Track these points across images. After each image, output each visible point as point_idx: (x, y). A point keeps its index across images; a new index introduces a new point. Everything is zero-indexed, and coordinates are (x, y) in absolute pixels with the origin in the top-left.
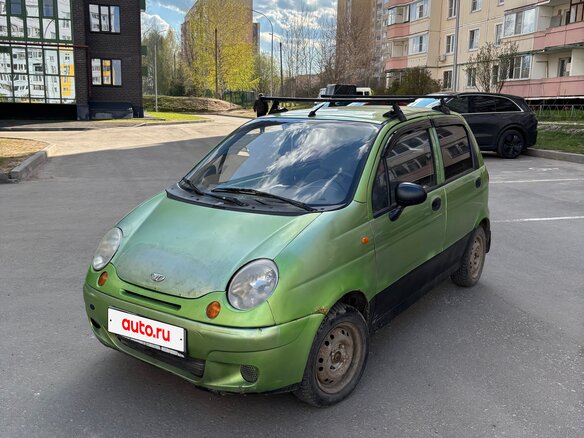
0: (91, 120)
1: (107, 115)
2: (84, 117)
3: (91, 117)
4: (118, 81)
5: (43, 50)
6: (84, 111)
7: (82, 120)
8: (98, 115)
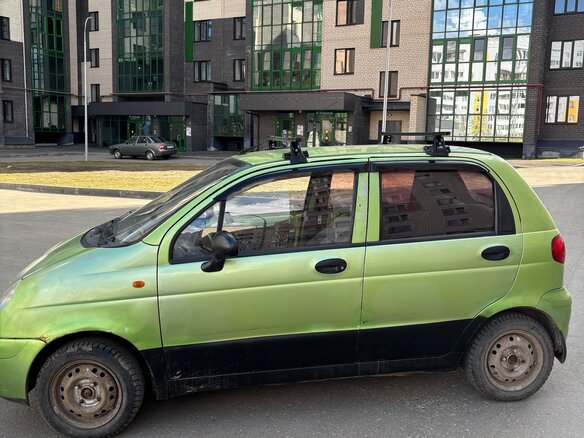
0: (536, 158)
1: (555, 154)
2: (529, 156)
3: (537, 155)
4: (573, 119)
5: (498, 91)
6: (530, 149)
7: (526, 158)
8: (545, 154)
